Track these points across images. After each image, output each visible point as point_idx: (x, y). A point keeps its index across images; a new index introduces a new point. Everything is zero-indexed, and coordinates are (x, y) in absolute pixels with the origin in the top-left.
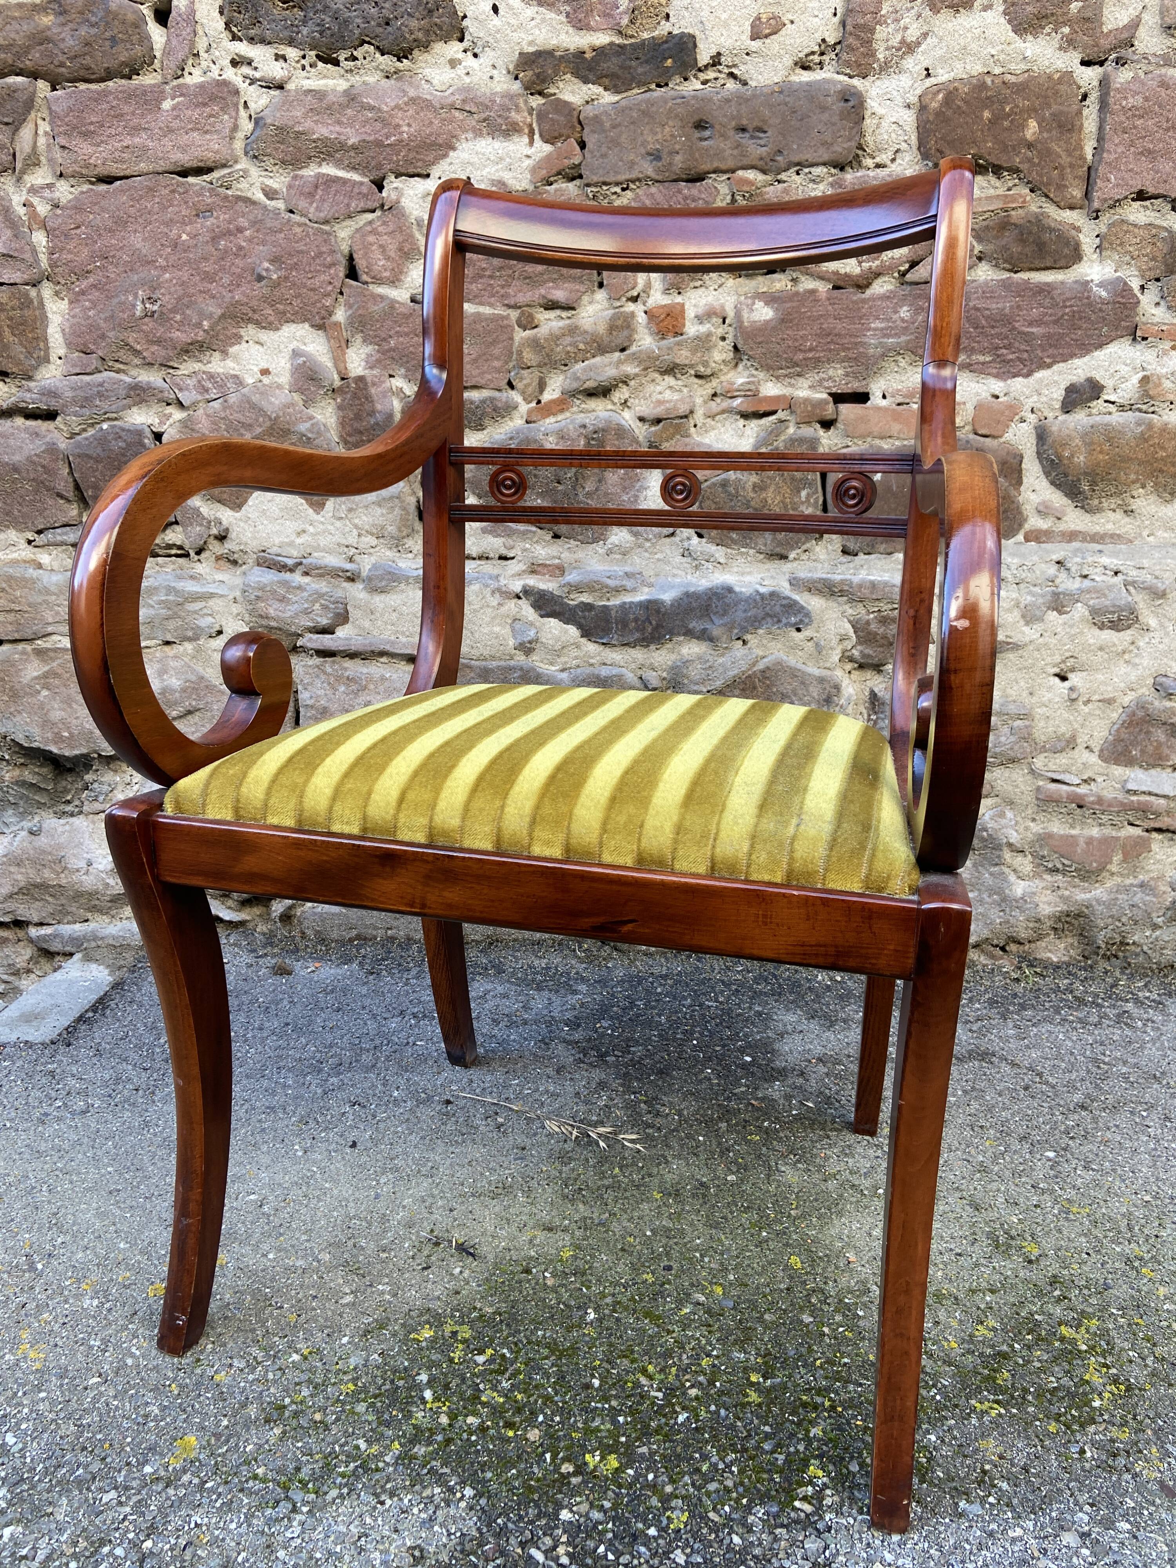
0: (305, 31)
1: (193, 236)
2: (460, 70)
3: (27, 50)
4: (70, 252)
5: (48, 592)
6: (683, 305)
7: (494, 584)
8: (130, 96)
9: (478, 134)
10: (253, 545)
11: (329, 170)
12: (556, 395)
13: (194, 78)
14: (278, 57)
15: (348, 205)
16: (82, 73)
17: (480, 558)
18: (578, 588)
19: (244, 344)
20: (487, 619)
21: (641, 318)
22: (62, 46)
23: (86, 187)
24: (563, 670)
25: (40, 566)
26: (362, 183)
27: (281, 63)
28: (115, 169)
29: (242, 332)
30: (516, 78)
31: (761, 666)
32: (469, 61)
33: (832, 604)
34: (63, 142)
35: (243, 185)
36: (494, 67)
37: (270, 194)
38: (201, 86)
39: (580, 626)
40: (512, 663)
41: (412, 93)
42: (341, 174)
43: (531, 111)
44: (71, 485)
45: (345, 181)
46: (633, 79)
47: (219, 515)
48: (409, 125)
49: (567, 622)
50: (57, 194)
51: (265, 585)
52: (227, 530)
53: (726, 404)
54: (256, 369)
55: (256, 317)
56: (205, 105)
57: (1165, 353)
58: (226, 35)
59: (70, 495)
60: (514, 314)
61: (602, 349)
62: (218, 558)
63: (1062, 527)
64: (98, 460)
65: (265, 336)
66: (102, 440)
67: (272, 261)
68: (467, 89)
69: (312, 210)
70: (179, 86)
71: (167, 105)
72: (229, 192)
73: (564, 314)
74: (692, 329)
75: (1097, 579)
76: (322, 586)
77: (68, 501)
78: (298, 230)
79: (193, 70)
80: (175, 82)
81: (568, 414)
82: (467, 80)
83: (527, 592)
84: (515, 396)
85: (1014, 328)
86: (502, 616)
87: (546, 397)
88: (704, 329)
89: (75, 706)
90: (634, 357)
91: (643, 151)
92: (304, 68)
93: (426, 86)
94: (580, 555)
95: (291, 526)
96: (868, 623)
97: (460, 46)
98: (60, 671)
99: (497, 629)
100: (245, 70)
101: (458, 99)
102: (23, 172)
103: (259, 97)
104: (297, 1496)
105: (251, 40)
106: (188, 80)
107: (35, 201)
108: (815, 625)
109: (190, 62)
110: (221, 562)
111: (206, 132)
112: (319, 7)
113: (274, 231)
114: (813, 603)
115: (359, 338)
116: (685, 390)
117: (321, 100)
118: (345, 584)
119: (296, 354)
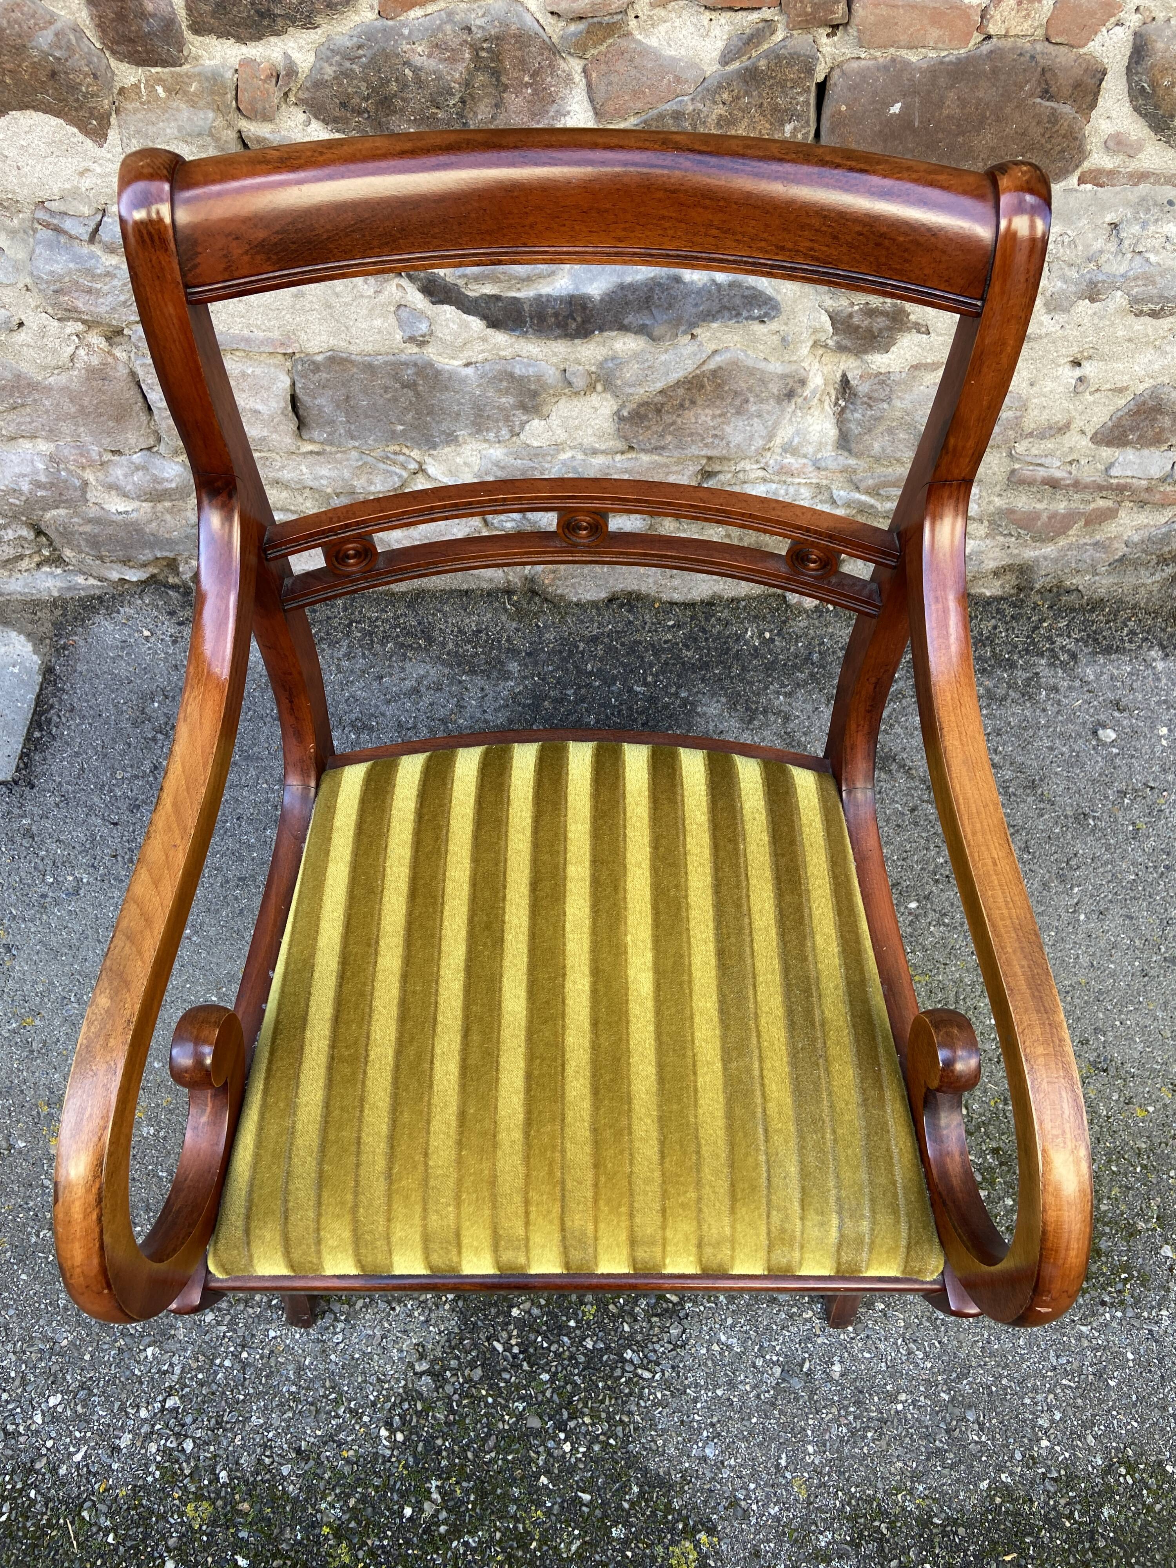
18: (478, 280)
20: (364, 312)
24: (467, 365)
31: (712, 365)
39: (484, 317)
40: (402, 358)
49: (467, 312)
63: (1133, 165)
75: (1153, 258)
86: (383, 302)
95: (69, 165)
96: (850, 316)
99: (378, 322)
104: (336, 1307)
108: (783, 317)
114: (785, 290)
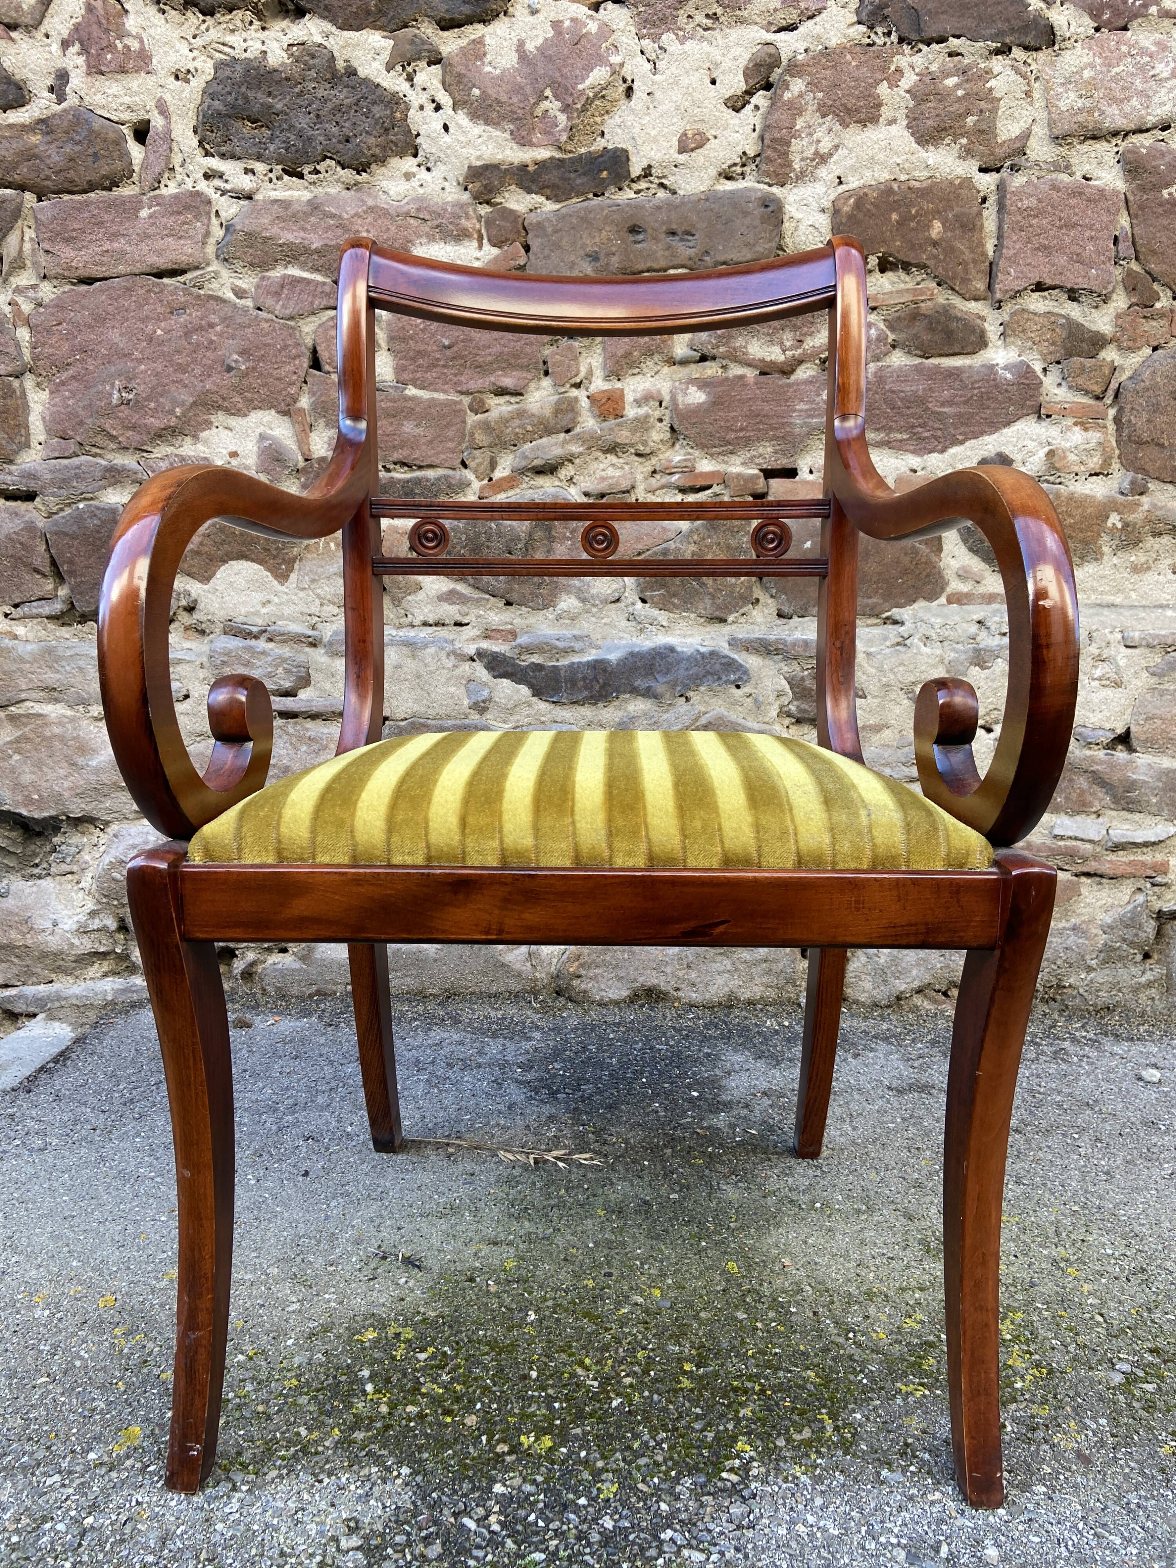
0: (272, 148)
1: (167, 332)
2: (415, 183)
3: (15, 165)
4: (51, 346)
5: (22, 660)
6: (622, 390)
7: (449, 648)
8: (109, 206)
9: (432, 238)
10: (221, 615)
11: (294, 271)
12: (507, 473)
13: (170, 189)
14: (247, 171)
15: (312, 303)
16: (66, 185)
17: (436, 625)
18: (528, 650)
19: (214, 430)
20: (443, 680)
21: (584, 403)
22: (48, 161)
23: (67, 288)
24: (515, 727)
25: (16, 637)
26: (324, 284)
27: (250, 176)
28: (95, 271)
29: (212, 418)
30: (466, 189)
31: (703, 721)
32: (423, 174)
33: (768, 662)
34: (46, 246)
35: (215, 285)
36: (445, 179)
37: (240, 293)
38: (176, 197)
39: (531, 686)
40: (467, 721)
41: (370, 202)
42: (306, 275)
43: (479, 218)
44: (48, 561)
45: (308, 282)
46: (572, 189)
47: (188, 587)
48: (368, 231)
49: (518, 682)
50: (41, 294)
51: (231, 651)
52: (196, 601)
53: (665, 479)
54: (225, 452)
55: (226, 404)
56: (179, 213)
57: (1068, 428)
58: (199, 152)
59: (47, 570)
60: (466, 400)
61: (549, 431)
62: (187, 629)
63: (981, 589)
64: (74, 537)
65: (233, 421)
66: (78, 518)
67: (241, 354)
68: (420, 199)
69: (278, 307)
70: (155, 197)
71: (144, 213)
72: (201, 292)
73: (513, 399)
74: (631, 412)
76: (285, 651)
77: (44, 576)
78: (265, 325)
79: (168, 183)
80: (152, 193)
81: (518, 491)
82: (421, 191)
83: (481, 654)
84: (469, 475)
85: (927, 408)
86: (457, 677)
87: (498, 474)
88: (642, 411)
89: (45, 769)
90: (579, 438)
91: (582, 253)
92: (271, 181)
93: (384, 197)
94: (531, 620)
95: (258, 597)
96: (803, 679)
97: (415, 161)
98: (32, 736)
99: (452, 689)
100: (217, 182)
101: (412, 208)
102: (9, 274)
103: (229, 206)
104: (238, 1477)
105: (223, 156)
106: (164, 191)
107: (20, 300)
108: (753, 682)
109: (166, 175)
110: (190, 632)
111: (180, 238)
112: (285, 126)
113: (243, 327)
114: (752, 661)
115: (322, 422)
116: (627, 467)
117: (286, 209)
118: (308, 649)
119: (262, 437)
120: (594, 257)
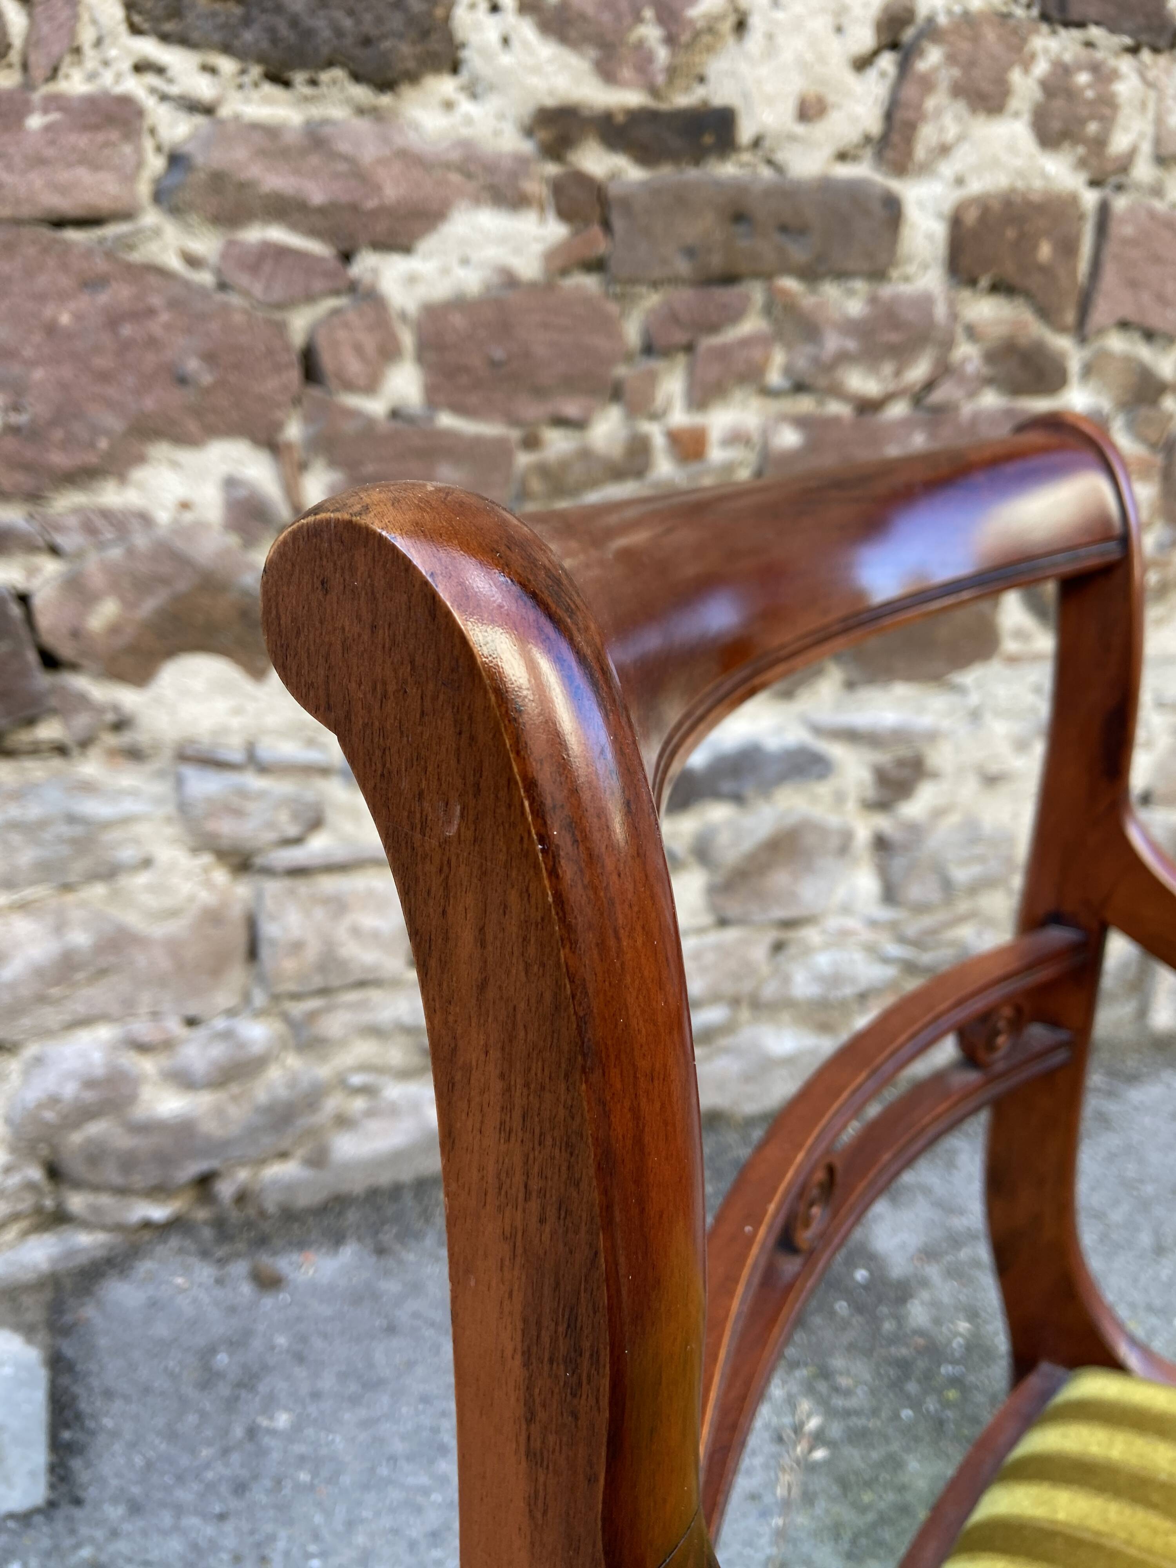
0: (247, 35)
1: (78, 318)
2: (458, 116)
6: (706, 426)
9: (477, 201)
10: (170, 732)
11: (279, 234)
13: (78, 84)
14: (205, 68)
15: (308, 284)
19: (152, 467)
21: (660, 440)
26: (324, 256)
27: (210, 78)
29: (154, 452)
30: (531, 136)
32: (466, 106)
33: (852, 750)
35: (153, 247)
36: (499, 115)
37: (192, 261)
38: (90, 99)
41: (396, 142)
42: (297, 241)
43: (544, 179)
45: (302, 252)
46: (665, 152)
47: (116, 696)
48: (395, 185)
52: (130, 715)
54: (172, 502)
55: (173, 429)
56: (96, 128)
58: (125, 26)
60: (517, 434)
61: (615, 474)
62: (113, 753)
65: (184, 454)
68: (466, 145)
69: (258, 290)
70: (53, 95)
71: (35, 122)
72: (132, 257)
73: (574, 433)
74: (715, 455)
76: (289, 788)
79: (72, 72)
80: (45, 88)
82: (467, 131)
88: (728, 454)
91: (678, 245)
92: (243, 88)
93: (413, 133)
96: (886, 767)
97: (457, 82)
100: (151, 79)
101: (455, 156)
103: (174, 122)
105: (165, 38)
106: (66, 86)
108: (836, 775)
109: (68, 59)
110: (119, 757)
111: (99, 168)
114: (835, 751)
115: (320, 461)
119: (230, 481)
120: (690, 252)
